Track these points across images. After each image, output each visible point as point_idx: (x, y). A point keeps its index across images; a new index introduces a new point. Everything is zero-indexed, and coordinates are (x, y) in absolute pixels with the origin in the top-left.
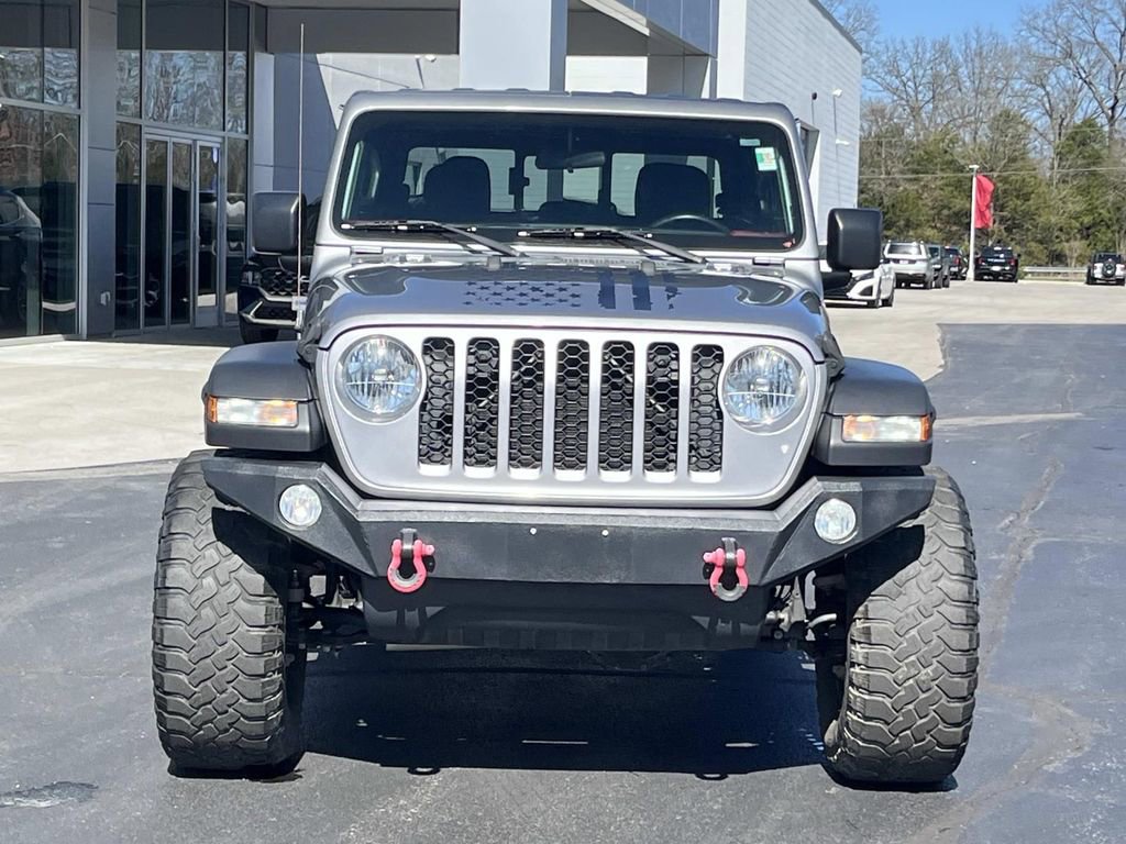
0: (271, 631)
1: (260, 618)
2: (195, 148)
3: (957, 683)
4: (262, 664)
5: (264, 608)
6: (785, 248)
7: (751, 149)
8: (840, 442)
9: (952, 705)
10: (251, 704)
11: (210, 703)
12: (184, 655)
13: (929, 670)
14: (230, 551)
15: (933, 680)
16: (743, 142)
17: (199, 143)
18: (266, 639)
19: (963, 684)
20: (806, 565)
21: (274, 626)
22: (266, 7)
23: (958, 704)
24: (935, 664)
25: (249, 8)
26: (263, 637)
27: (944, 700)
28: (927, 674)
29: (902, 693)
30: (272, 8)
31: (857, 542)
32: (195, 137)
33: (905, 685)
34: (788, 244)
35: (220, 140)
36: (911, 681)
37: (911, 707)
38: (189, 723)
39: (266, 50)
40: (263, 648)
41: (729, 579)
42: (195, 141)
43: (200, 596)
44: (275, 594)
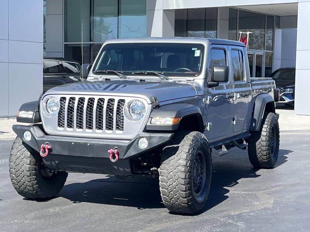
0: (32, 166)
1: (28, 162)
2: (255, 55)
3: (182, 187)
4: (29, 173)
5: (29, 160)
6: (195, 76)
7: (194, 51)
8: (150, 124)
9: (182, 192)
10: (28, 183)
11: (20, 182)
12: (13, 170)
13: (175, 183)
14: (24, 147)
15: (176, 186)
16: (193, 49)
17: (256, 54)
18: (30, 168)
19: (184, 187)
20: (134, 154)
21: (33, 165)
22: (279, 16)
23: (184, 192)
24: (176, 182)
25: (273, 17)
26: (29, 167)
27: (180, 191)
28: (174, 184)
29: (169, 189)
30: (281, 16)
31: (147, 149)
32: (254, 52)
33: (170, 186)
34: (196, 75)
35: (263, 53)
36: (171, 186)
37: (172, 192)
38: (17, 186)
39: (279, 28)
40: (29, 169)
41: (114, 157)
42: (254, 53)
43: (17, 156)
44: (33, 157)
